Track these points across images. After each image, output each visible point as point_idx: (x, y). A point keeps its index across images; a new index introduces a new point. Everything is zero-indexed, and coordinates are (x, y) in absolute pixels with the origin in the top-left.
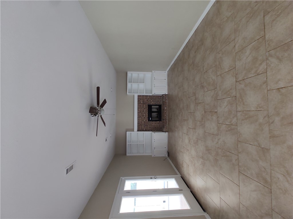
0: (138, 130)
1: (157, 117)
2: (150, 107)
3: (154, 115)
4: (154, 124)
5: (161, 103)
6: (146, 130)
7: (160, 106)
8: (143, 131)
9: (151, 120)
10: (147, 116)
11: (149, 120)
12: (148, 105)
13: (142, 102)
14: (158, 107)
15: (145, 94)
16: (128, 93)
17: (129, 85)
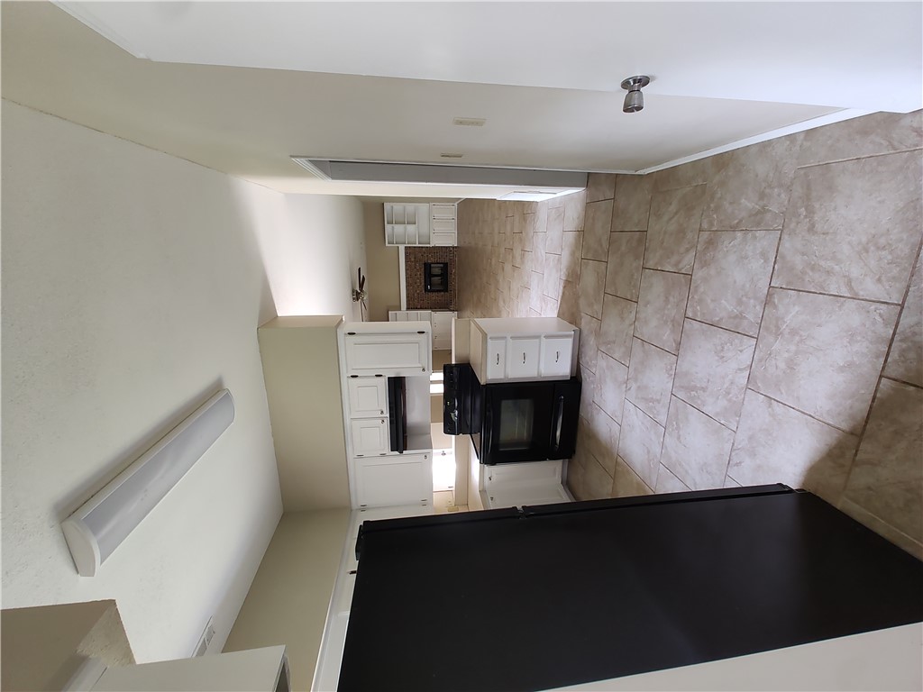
0: (408, 309)
1: (441, 283)
2: (427, 267)
3: (436, 280)
4: (434, 296)
5: (447, 260)
6: (421, 308)
7: (446, 265)
8: (417, 309)
9: (430, 291)
10: (423, 284)
11: (426, 290)
12: (425, 264)
13: (413, 260)
14: (442, 265)
15: (417, 245)
16: (387, 244)
17: (388, 228)
